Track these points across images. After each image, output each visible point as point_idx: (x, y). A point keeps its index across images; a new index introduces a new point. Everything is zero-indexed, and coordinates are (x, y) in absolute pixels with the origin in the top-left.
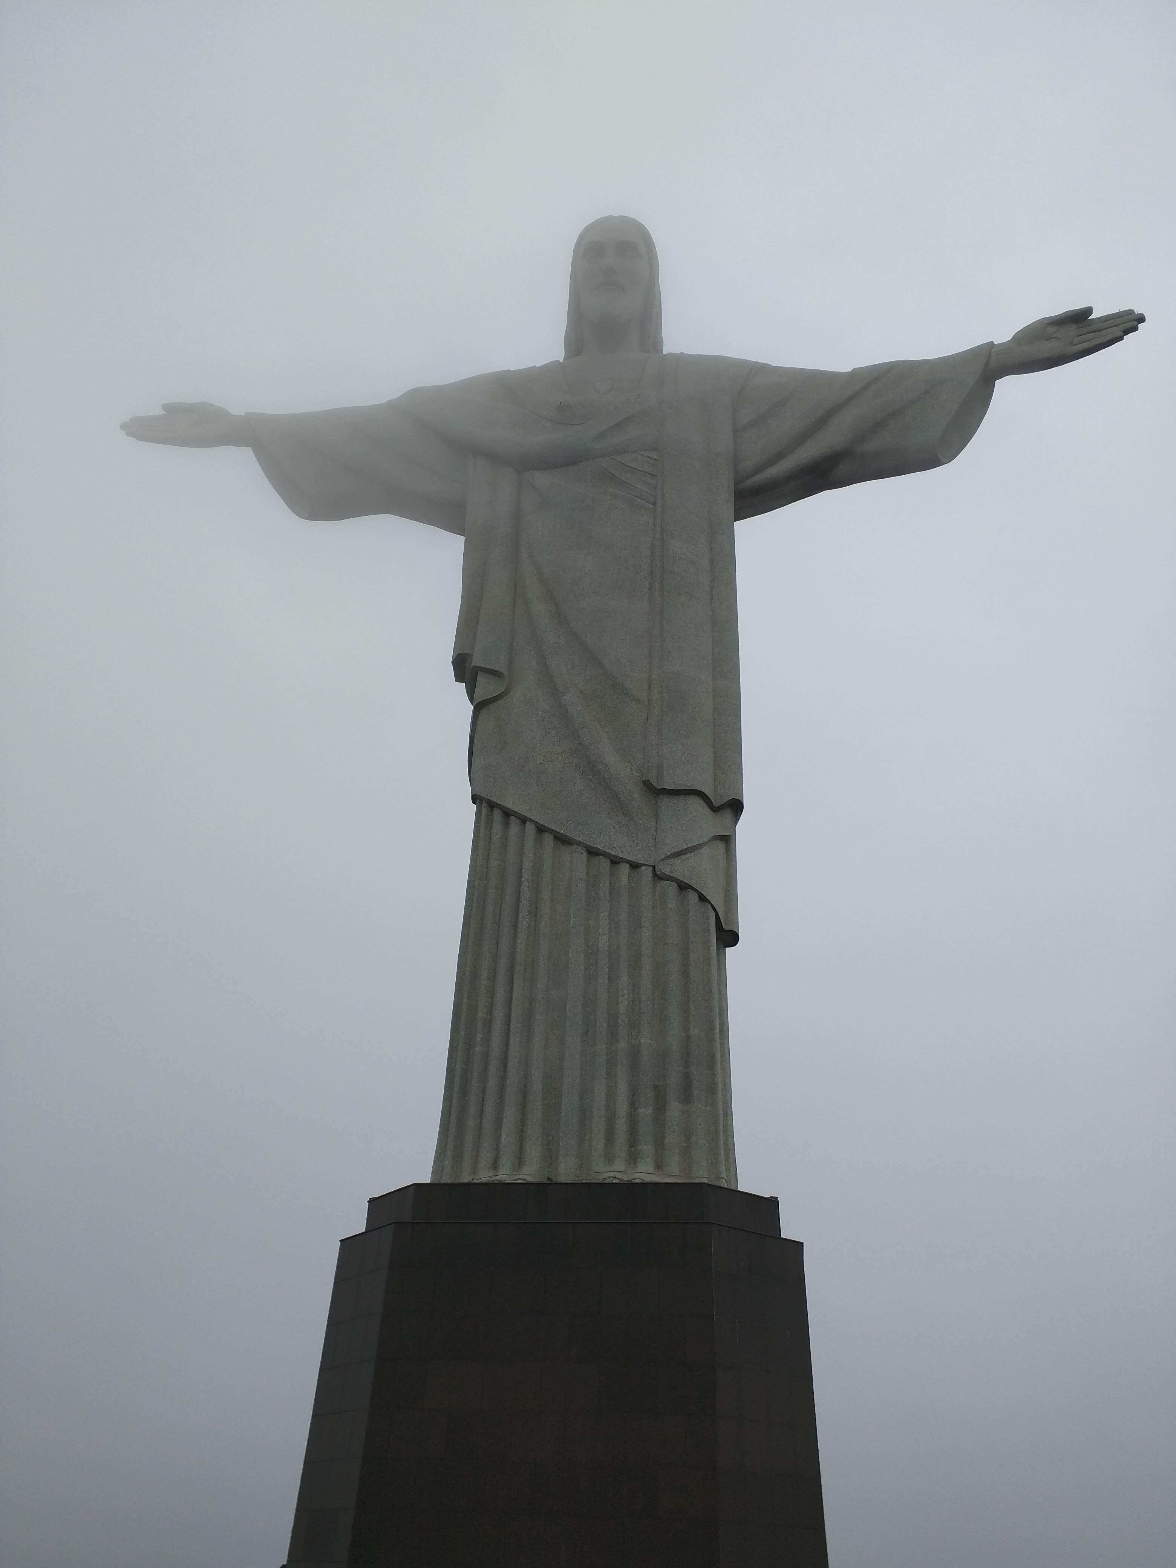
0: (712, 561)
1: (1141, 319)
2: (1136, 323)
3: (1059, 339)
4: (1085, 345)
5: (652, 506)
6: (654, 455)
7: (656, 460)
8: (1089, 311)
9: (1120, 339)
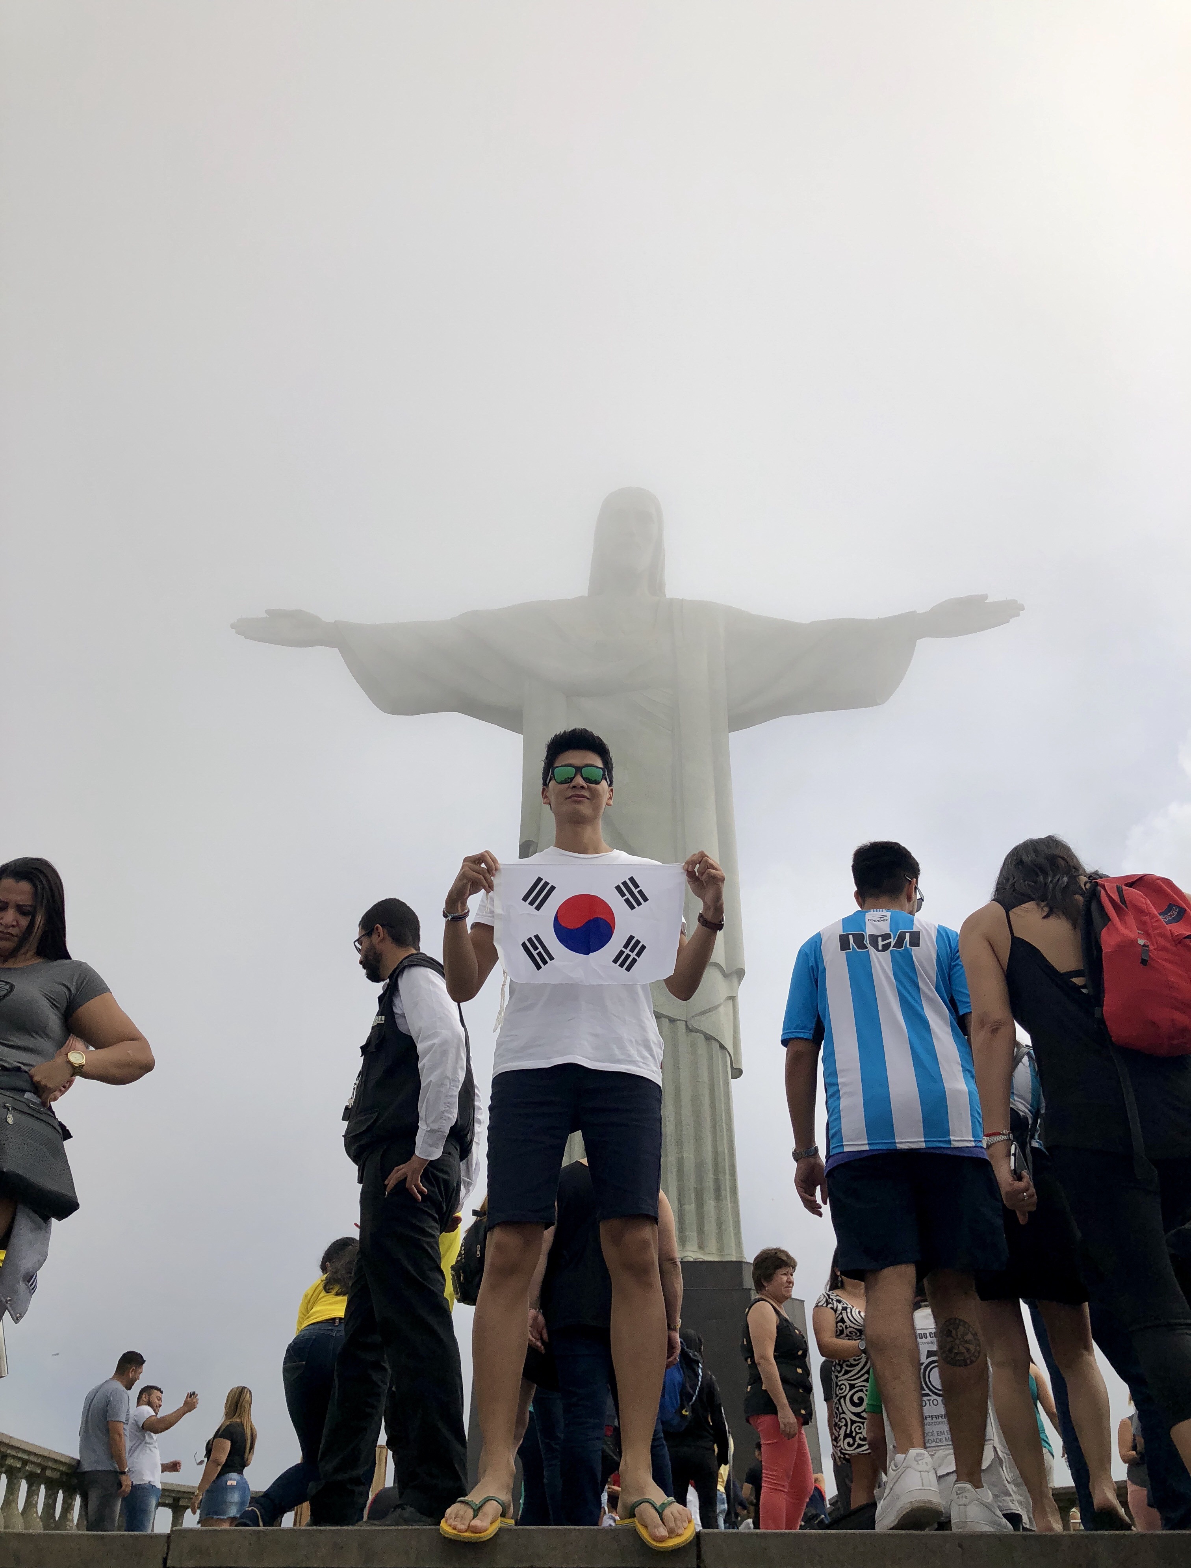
2: (1018, 611)
6: (671, 691)
7: (673, 695)
9: (1006, 621)
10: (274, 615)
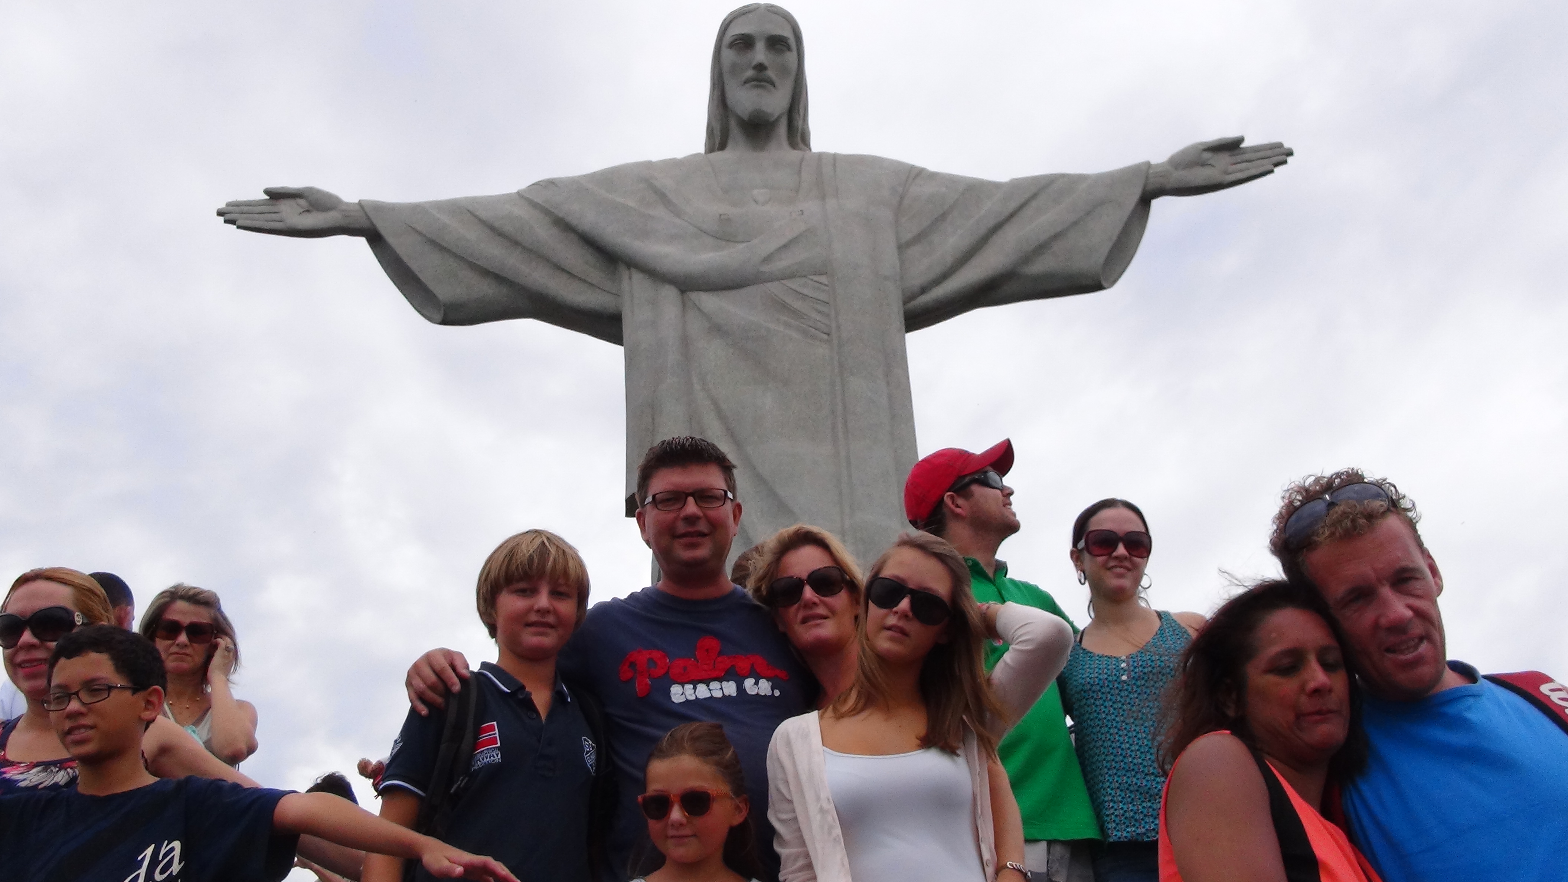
0: (890, 397)
1: (1290, 153)
2: (1285, 157)
3: (1213, 166)
4: (1240, 176)
5: (825, 337)
6: (823, 279)
7: (825, 285)
8: (1241, 140)
9: (1272, 171)
10: (275, 196)
